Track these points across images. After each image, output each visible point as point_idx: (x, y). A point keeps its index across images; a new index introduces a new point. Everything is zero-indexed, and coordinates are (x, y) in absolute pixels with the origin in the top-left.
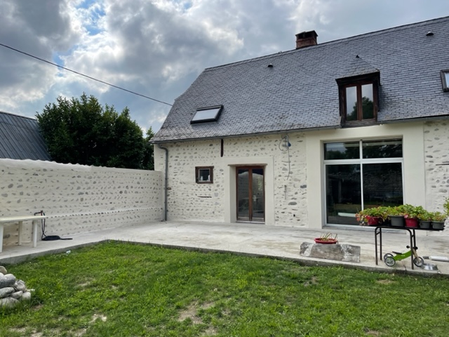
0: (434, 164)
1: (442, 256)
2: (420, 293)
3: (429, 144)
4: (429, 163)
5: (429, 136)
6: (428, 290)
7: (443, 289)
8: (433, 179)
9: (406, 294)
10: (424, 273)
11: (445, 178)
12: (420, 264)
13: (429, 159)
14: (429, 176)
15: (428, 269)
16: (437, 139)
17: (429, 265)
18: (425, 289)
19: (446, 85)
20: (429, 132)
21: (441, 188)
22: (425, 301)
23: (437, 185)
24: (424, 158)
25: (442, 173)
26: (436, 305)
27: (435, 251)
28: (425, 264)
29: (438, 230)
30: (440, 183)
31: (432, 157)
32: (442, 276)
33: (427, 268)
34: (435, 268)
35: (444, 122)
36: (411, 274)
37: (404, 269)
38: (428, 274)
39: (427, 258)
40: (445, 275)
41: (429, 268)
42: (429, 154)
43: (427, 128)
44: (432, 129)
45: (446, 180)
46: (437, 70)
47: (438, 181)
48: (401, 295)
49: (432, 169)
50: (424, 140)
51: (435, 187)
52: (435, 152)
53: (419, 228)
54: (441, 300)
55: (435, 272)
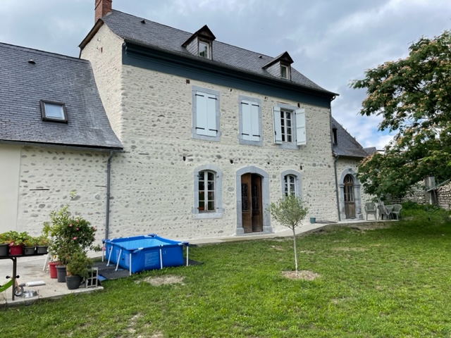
0: (28, 189)
1: (36, 280)
2: (27, 322)
3: (25, 169)
4: (23, 188)
5: (25, 161)
6: (33, 318)
7: (48, 312)
8: (26, 204)
9: (13, 329)
10: (25, 301)
11: (37, 203)
12: (20, 293)
13: (24, 184)
14: (23, 201)
15: (28, 297)
16: (33, 164)
17: (29, 292)
18: (31, 318)
19: (45, 115)
20: (26, 156)
21: (33, 212)
22: (33, 330)
23: (29, 210)
24: (19, 183)
25: (35, 198)
26: (45, 330)
27: (28, 277)
28: (25, 292)
29: (42, 254)
30: (32, 208)
31: (26, 182)
32: (43, 300)
33: (27, 295)
34: (35, 294)
35: (42, 149)
36: (12, 306)
37: (5, 302)
38: (29, 301)
39: (24, 285)
40: (46, 299)
41: (30, 295)
42: (24, 179)
43: (25, 153)
44: (29, 155)
45: (38, 205)
46: (38, 98)
47: (30, 206)
48: (7, 332)
49: (26, 194)
50: (21, 165)
51: (26, 212)
52: (30, 177)
53: (24, 255)
54: (49, 324)
55: (36, 298)
